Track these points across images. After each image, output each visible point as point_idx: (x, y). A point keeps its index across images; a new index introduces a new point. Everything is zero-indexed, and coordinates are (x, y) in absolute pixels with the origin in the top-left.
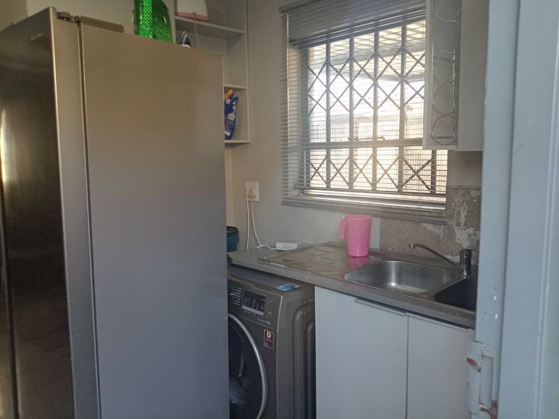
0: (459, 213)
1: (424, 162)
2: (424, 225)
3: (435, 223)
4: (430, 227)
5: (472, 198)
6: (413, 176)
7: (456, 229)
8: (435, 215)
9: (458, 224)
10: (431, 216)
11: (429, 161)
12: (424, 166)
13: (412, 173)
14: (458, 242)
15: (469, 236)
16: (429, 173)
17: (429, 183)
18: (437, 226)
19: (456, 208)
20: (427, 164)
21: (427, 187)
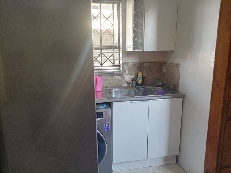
0: (126, 71)
1: (111, 55)
2: (115, 76)
3: (119, 75)
4: (117, 77)
5: (130, 66)
6: (107, 60)
7: (125, 76)
8: (118, 72)
9: (126, 74)
10: (117, 73)
11: (112, 55)
12: (111, 57)
13: (107, 59)
14: (126, 80)
15: (129, 77)
16: (113, 59)
17: (112, 62)
18: (119, 76)
19: (125, 69)
20: (112, 56)
21: (112, 63)
